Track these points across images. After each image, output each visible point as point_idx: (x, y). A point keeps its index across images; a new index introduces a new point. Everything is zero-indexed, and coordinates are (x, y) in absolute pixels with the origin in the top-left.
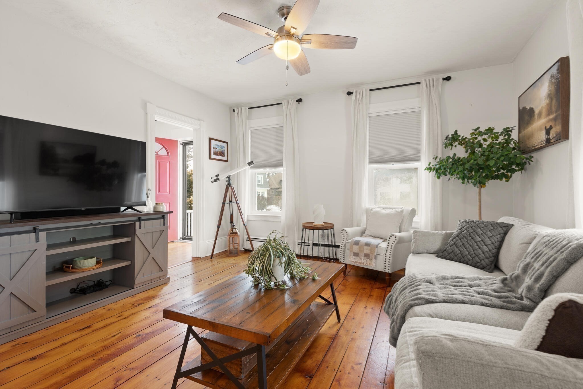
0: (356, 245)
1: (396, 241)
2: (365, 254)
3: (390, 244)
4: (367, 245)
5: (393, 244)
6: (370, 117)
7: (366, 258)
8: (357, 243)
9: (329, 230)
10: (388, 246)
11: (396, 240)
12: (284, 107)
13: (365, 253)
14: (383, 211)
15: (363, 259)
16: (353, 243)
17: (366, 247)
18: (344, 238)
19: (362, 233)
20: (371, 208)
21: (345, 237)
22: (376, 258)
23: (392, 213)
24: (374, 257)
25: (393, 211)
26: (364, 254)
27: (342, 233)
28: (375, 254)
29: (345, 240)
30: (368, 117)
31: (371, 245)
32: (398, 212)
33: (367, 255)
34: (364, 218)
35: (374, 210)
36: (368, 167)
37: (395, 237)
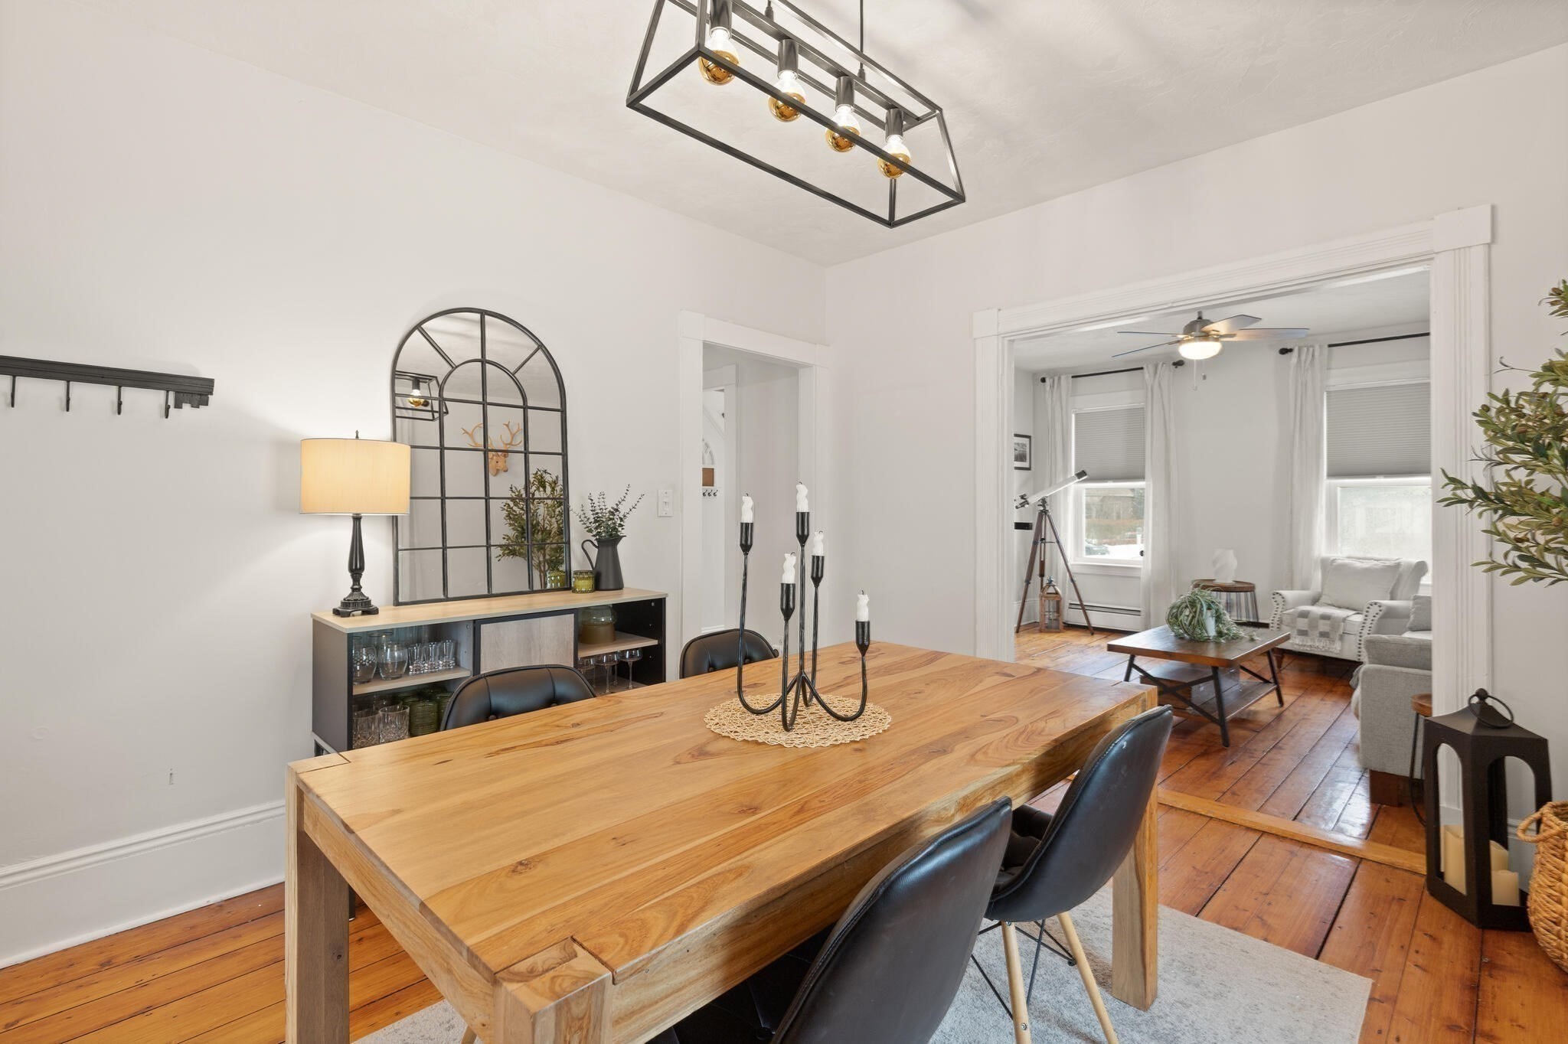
0: (1304, 617)
1: (1381, 613)
2: (1320, 632)
3: (1370, 617)
4: (1325, 617)
5: (1374, 616)
6: (1328, 392)
7: (1323, 639)
8: (1304, 615)
9: (1247, 594)
10: (1365, 620)
11: (1381, 611)
12: (1147, 376)
13: (1321, 630)
14: (1358, 564)
15: (1316, 640)
16: (1297, 615)
17: (1322, 622)
18: (1278, 606)
19: (1315, 601)
20: (1332, 558)
21: (1281, 606)
22: (1341, 638)
23: (1375, 567)
24: (1337, 637)
25: (1380, 564)
26: (1318, 632)
27: (1272, 598)
28: (1341, 632)
29: (1280, 610)
30: (1325, 393)
31: (1332, 618)
32: (1389, 566)
33: (1324, 635)
34: (1318, 576)
35: (1340, 562)
36: (1326, 482)
37: (1380, 606)
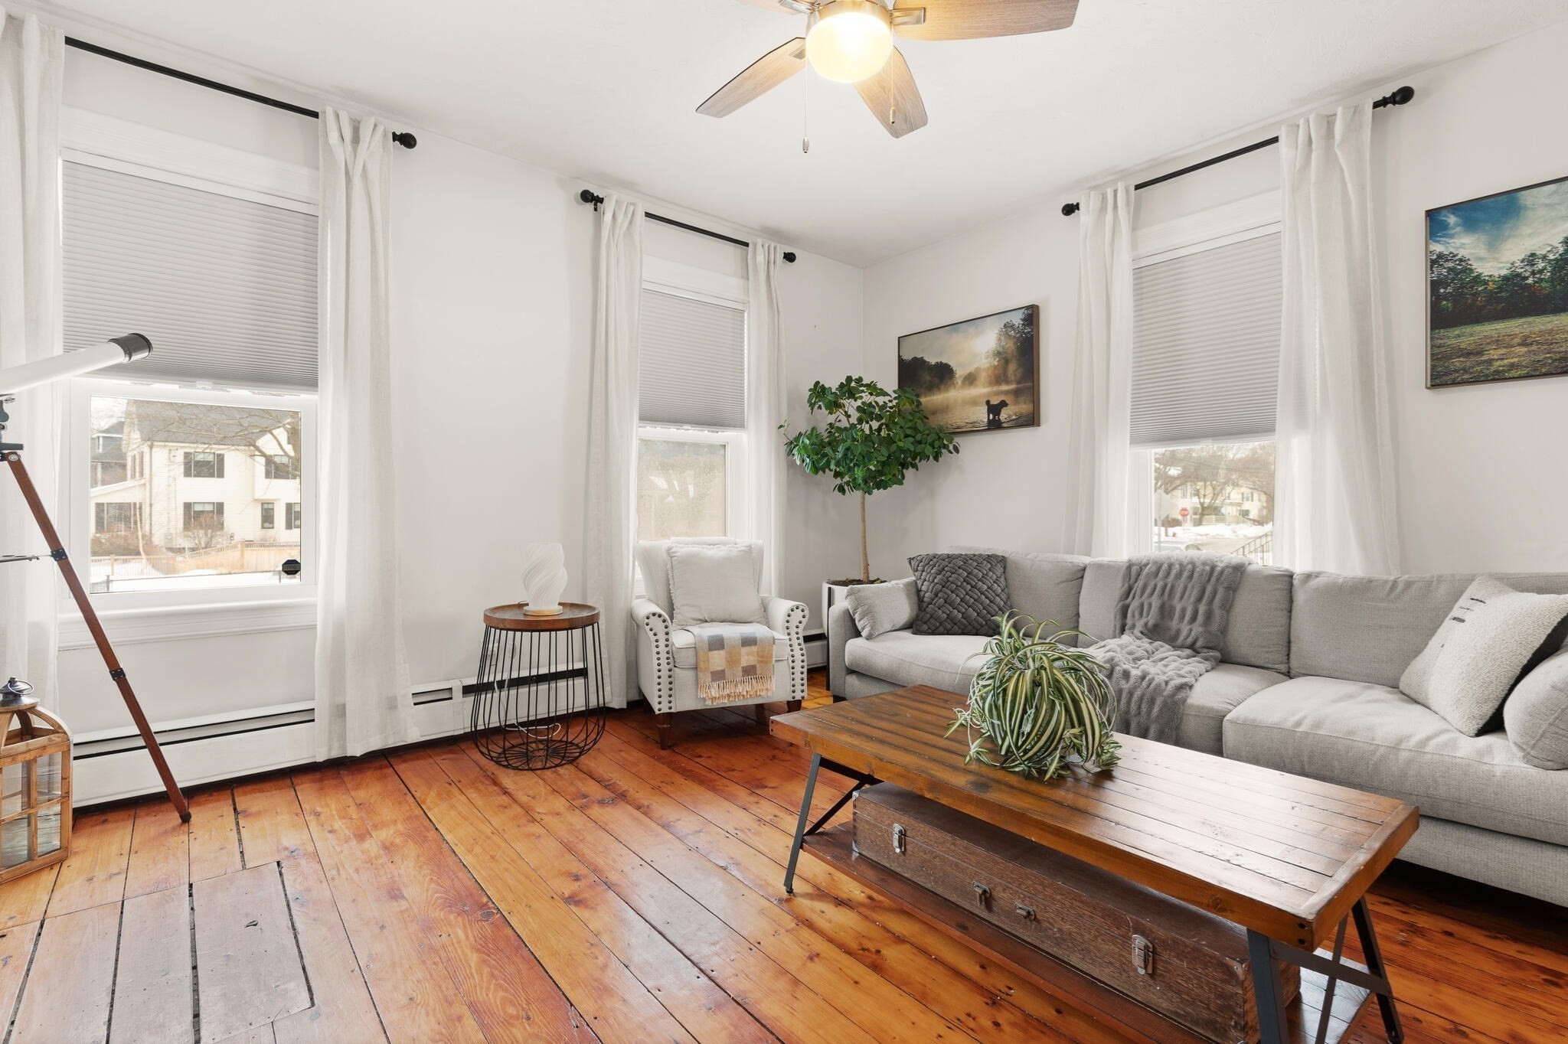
0: (717, 649)
2: (743, 668)
3: (793, 630)
4: (748, 642)
5: (797, 627)
7: (749, 679)
8: (717, 644)
9: (577, 633)
10: (789, 634)
11: (804, 617)
13: (744, 665)
15: (738, 684)
16: (705, 647)
17: (745, 650)
18: (656, 638)
22: (774, 671)
26: (740, 669)
27: (647, 625)
31: (758, 641)
33: (749, 671)
37: (803, 611)
